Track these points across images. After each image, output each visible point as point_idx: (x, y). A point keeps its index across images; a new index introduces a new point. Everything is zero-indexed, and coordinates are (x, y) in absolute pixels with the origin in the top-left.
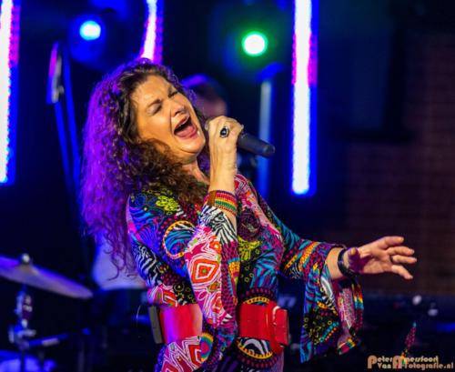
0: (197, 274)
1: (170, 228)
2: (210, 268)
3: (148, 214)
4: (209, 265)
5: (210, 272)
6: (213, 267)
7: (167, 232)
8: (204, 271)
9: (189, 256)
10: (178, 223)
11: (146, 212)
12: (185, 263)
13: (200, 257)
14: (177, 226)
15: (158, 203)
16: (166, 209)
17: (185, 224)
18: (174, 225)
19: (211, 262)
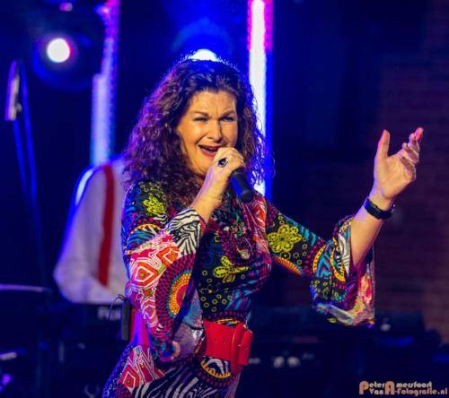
0: (136, 275)
1: (139, 227)
2: (149, 274)
3: (133, 208)
4: (148, 271)
5: (147, 278)
6: (152, 274)
7: (136, 230)
8: (142, 275)
9: (136, 256)
10: (149, 225)
11: (132, 206)
12: (129, 261)
13: (144, 260)
14: (147, 228)
15: (145, 202)
16: (149, 209)
17: (155, 229)
18: (145, 226)
19: (152, 270)
